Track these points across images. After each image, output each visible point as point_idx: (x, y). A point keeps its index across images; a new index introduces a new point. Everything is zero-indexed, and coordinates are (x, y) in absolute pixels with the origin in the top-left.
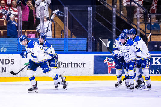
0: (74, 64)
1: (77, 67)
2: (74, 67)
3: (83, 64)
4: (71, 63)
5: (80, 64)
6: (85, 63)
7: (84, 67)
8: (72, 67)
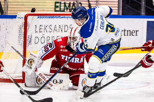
0: (128, 31)
1: (130, 35)
2: (128, 35)
3: (135, 32)
4: (125, 30)
5: (133, 32)
6: (138, 31)
7: (136, 35)
8: (125, 35)
